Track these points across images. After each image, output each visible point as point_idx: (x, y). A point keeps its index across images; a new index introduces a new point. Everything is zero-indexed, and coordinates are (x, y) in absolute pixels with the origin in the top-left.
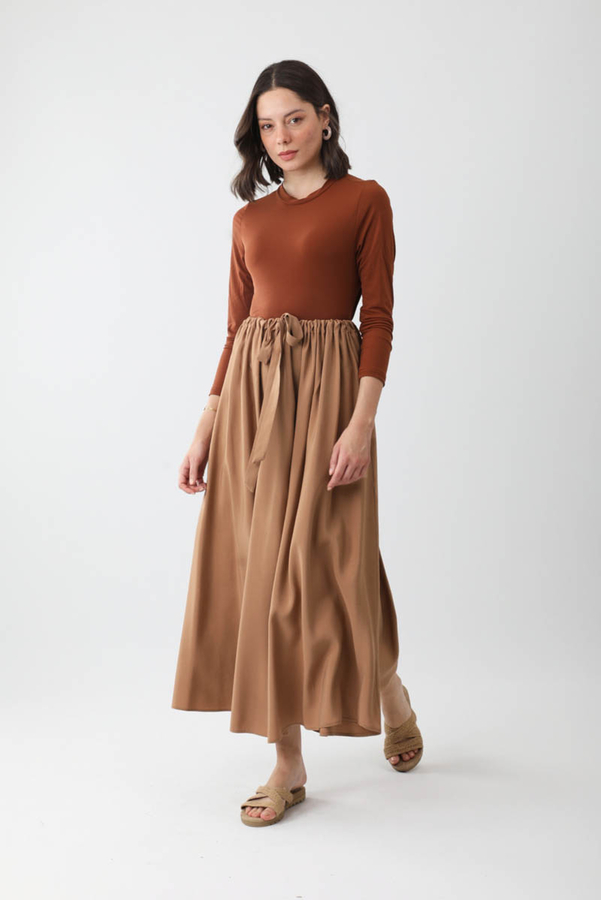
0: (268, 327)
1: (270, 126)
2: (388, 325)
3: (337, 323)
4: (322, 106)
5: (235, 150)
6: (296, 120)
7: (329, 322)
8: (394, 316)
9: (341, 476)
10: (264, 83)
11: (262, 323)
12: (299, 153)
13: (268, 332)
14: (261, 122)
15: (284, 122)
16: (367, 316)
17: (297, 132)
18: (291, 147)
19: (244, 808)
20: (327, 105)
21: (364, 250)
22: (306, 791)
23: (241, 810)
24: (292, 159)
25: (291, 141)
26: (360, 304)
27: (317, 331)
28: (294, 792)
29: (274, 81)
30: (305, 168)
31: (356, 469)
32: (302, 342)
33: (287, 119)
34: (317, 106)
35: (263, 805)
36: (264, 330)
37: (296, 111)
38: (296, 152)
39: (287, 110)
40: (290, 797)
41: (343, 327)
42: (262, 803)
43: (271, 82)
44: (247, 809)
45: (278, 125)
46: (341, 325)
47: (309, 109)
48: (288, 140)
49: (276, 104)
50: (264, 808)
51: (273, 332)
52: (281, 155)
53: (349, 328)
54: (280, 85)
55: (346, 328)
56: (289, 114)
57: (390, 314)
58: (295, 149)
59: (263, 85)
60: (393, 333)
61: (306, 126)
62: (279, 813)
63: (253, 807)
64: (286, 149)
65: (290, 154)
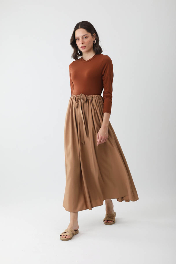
0: (77, 98)
1: (78, 39)
2: (111, 97)
3: (96, 96)
4: (93, 34)
5: (70, 46)
6: (86, 37)
7: (94, 96)
8: (112, 95)
9: (100, 142)
10: (77, 27)
11: (75, 96)
12: (86, 47)
13: (77, 99)
14: (76, 38)
15: (82, 38)
16: (105, 94)
17: (86, 41)
18: (84, 45)
19: (61, 235)
20: (95, 34)
21: (104, 76)
22: (79, 231)
23: (60, 236)
24: (84, 49)
25: (84, 43)
26: (103, 91)
27: (90, 98)
28: (75, 231)
29: (80, 27)
30: (88, 51)
31: (104, 140)
32: (86, 102)
33: (83, 37)
34: (92, 34)
35: (67, 234)
36: (76, 99)
37: (87, 35)
39: (83, 35)
40: (74, 232)
41: (98, 97)
42: (66, 234)
43: (79, 27)
44: (62, 236)
45: (81, 38)
46: (97, 96)
47: (89, 35)
48: (83, 43)
49: (80, 33)
50: (67, 235)
51: (78, 99)
52: (81, 47)
53: (100, 97)
54: (82, 27)
55: (99, 97)
56: (84, 36)
57: (111, 94)
59: (77, 28)
60: (112, 99)
61: (89, 39)
62: (71, 237)
63: (63, 235)
64: (83, 46)
65: (84, 47)
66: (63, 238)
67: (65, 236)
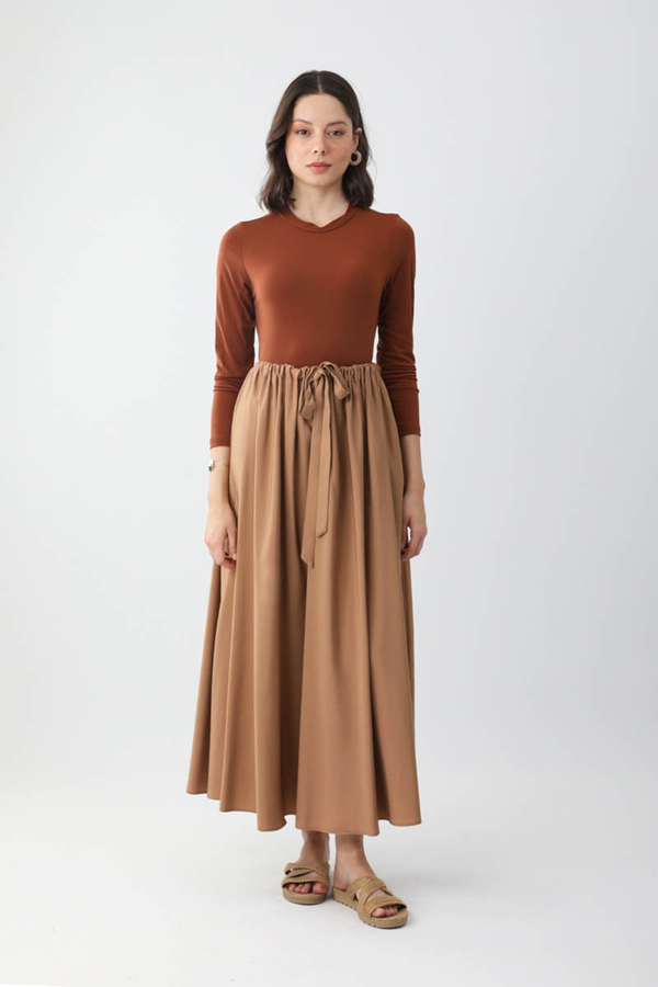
1: (306, 132)
4: (357, 127)
6: (336, 133)
10: (306, 84)
12: (331, 168)
14: (297, 125)
15: (324, 132)
17: (335, 145)
18: (328, 160)
24: (324, 171)
25: (328, 153)
29: (320, 86)
33: (329, 129)
35: (311, 880)
36: (299, 380)
37: (341, 122)
38: (329, 166)
39: (331, 120)
42: (309, 878)
43: (317, 86)
45: (318, 132)
47: (349, 125)
48: (325, 151)
50: (313, 883)
52: (311, 166)
56: (333, 124)
58: (329, 162)
63: (297, 884)
64: (321, 161)
65: (322, 167)
66: (300, 895)
67: (307, 886)
